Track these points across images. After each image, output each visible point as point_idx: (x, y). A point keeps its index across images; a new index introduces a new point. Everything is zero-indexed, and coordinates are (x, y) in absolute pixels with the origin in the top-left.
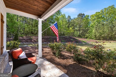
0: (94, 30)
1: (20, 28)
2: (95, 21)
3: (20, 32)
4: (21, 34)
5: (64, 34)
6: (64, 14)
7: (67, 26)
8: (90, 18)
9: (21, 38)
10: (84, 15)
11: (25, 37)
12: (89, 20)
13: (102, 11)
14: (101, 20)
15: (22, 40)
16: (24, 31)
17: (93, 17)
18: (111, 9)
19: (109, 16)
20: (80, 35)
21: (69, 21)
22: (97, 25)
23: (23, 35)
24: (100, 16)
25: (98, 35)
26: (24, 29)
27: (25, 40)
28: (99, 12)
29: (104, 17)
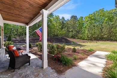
0: (86, 31)
1: (13, 29)
2: (88, 23)
3: (13, 33)
4: (15, 35)
5: (57, 35)
6: (58, 16)
7: (60, 27)
8: (84, 19)
9: (14, 39)
10: (76, 17)
11: (18, 38)
12: (83, 21)
13: (94, 13)
14: (93, 21)
15: (15, 41)
16: (17, 32)
17: (87, 18)
18: (102, 11)
19: (100, 18)
20: (73, 36)
21: (62, 22)
22: (89, 27)
23: (16, 36)
24: (92, 18)
25: (90, 35)
26: (17, 30)
27: (18, 40)
28: (92, 14)
29: (96, 19)
